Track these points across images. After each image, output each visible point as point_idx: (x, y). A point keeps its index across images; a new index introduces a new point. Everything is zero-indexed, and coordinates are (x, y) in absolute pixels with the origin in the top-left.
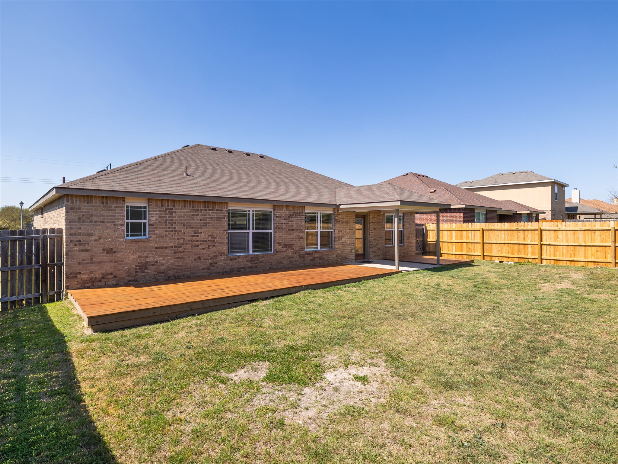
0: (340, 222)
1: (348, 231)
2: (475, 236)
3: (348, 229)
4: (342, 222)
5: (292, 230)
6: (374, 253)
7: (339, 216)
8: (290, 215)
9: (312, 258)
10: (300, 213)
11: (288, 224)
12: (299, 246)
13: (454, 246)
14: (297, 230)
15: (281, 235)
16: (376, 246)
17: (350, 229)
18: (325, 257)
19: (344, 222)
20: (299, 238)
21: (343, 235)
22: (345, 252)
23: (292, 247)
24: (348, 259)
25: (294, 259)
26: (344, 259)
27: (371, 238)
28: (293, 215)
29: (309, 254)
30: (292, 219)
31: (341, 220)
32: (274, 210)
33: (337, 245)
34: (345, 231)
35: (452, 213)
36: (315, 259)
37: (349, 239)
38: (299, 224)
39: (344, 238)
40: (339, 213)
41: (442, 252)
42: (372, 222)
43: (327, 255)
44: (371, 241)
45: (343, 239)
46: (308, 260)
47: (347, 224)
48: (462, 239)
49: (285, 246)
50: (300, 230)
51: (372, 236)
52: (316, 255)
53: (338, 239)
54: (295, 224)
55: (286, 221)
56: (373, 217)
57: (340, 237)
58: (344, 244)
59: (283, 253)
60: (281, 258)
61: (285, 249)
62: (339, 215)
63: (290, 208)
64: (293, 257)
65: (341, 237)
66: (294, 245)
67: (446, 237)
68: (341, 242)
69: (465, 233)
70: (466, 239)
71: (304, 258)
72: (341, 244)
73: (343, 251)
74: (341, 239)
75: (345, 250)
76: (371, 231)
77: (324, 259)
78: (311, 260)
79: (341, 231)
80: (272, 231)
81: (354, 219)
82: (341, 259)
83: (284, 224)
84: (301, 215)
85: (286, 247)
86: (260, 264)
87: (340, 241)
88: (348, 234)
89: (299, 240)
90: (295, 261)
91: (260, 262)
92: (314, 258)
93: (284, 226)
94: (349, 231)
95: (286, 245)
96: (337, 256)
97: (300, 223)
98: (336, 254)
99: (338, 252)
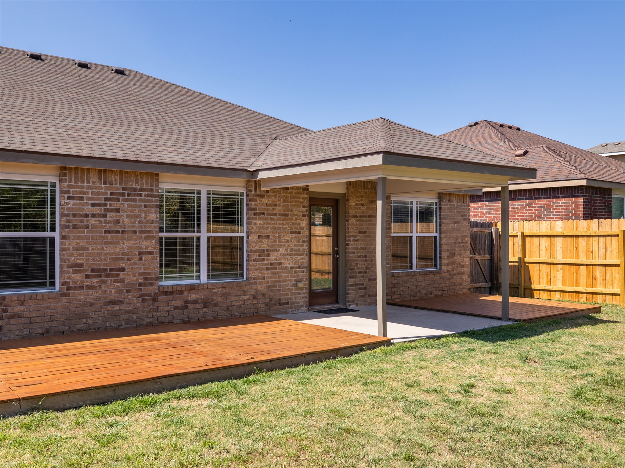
0: (263, 214)
1: (288, 237)
2: (606, 248)
3: (287, 233)
4: (269, 214)
5: (118, 232)
6: (360, 289)
7: (262, 199)
8: (111, 194)
9: (179, 303)
10: (142, 190)
11: (105, 216)
12: (141, 274)
13: (559, 273)
14: (135, 232)
15: (82, 244)
16: (365, 272)
17: (292, 233)
18: (219, 300)
19: (275, 215)
20: (140, 253)
21: (272, 246)
22: (280, 286)
23: (118, 275)
24: (287, 303)
25: (124, 307)
26: (275, 305)
27: (354, 253)
28: (123, 194)
29: (172, 293)
30: (115, 204)
31: (268, 210)
32: (61, 181)
33: (256, 269)
34: (280, 237)
35: (559, 197)
36: (191, 306)
37: (290, 255)
38: (139, 216)
39: (275, 253)
40: (261, 193)
41: (533, 286)
42: (356, 217)
43: (224, 294)
44: (353, 261)
45: (273, 257)
46: (167, 308)
47: (283, 219)
48: (578, 257)
49: (96, 272)
50: (142, 232)
51: (356, 249)
52: (194, 296)
53: (259, 256)
54: (129, 216)
55: (98, 210)
56: (357, 204)
57: (263, 251)
58: (275, 268)
59: (90, 292)
60: (84, 305)
61: (95, 280)
62: (262, 196)
63: (111, 177)
64: (121, 302)
65: (267, 251)
66: (123, 269)
67: (543, 253)
68: (266, 262)
69: (584, 243)
70: (587, 257)
71: (156, 304)
72: (267, 269)
73: (274, 286)
74: (268, 255)
75: (280, 281)
76: (353, 236)
77: (216, 305)
78: (176, 308)
79: (268, 237)
80: (57, 235)
81: (304, 207)
82: (267, 305)
83: (93, 216)
84: (148, 196)
85: (100, 276)
86: (13, 321)
87: (263, 260)
88: (287, 244)
89: (141, 259)
90: (128, 312)
91: (13, 316)
92: (187, 302)
93: (93, 221)
94: (290, 236)
95: (99, 270)
96: (254, 297)
97: (143, 215)
98: (252, 293)
99: (259, 287)
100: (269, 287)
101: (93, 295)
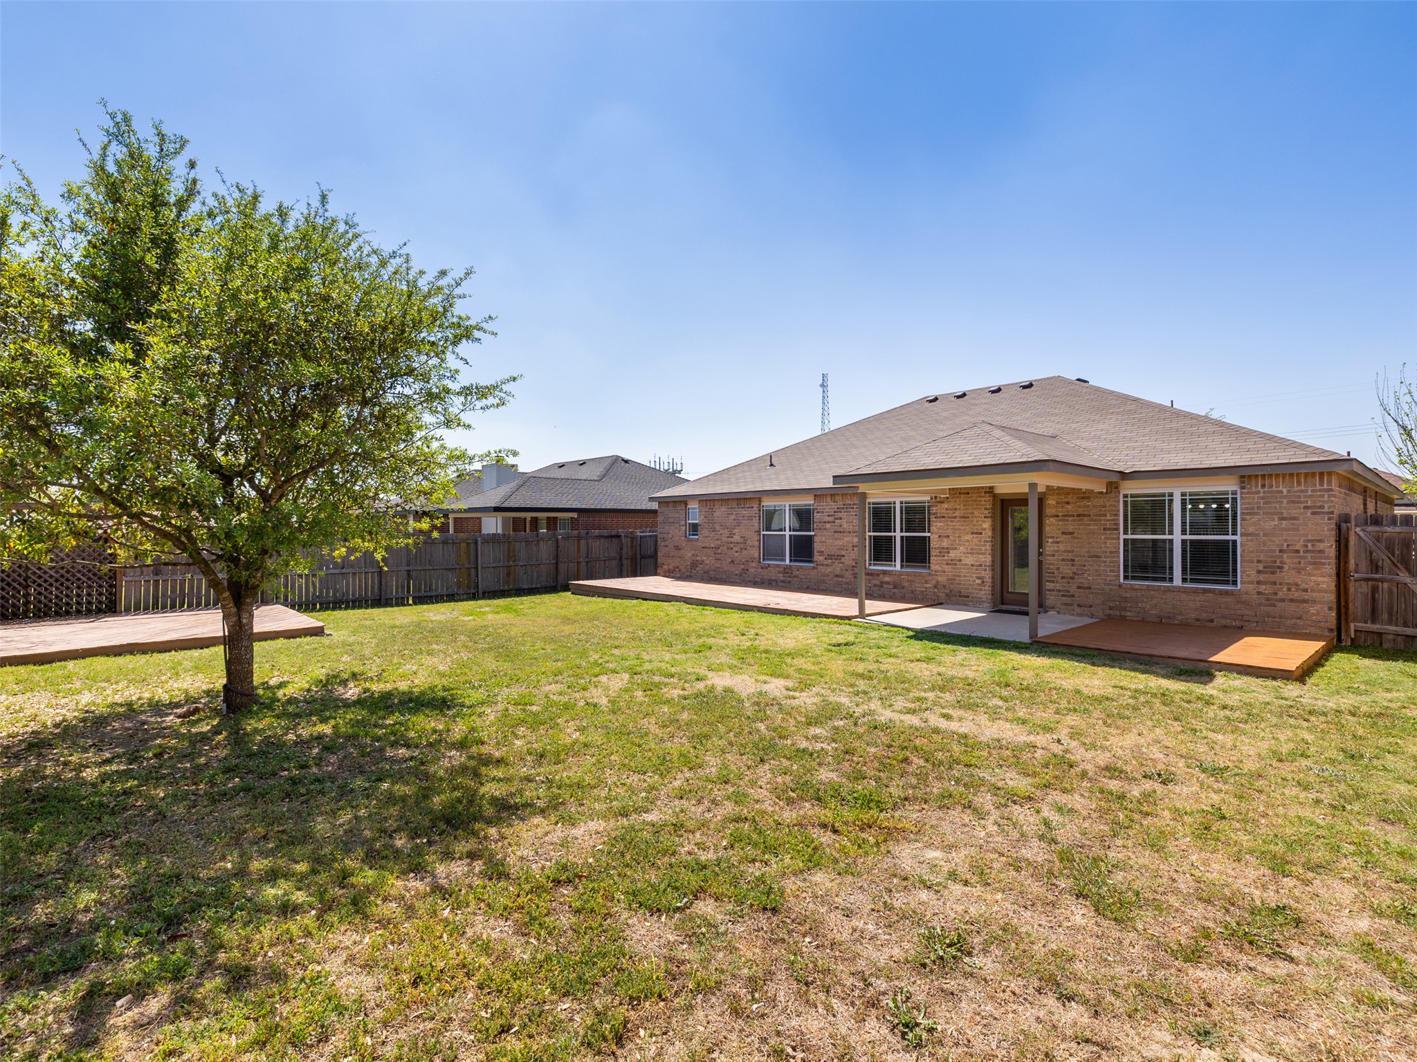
0: (943, 517)
1: (969, 537)
3: (967, 533)
4: (949, 517)
5: (841, 532)
6: (1063, 596)
7: (942, 505)
8: (837, 508)
9: (877, 582)
10: (853, 505)
11: (834, 522)
12: (853, 560)
14: (850, 532)
15: (823, 539)
16: (1072, 578)
17: (972, 533)
18: (906, 584)
19: (955, 517)
20: (853, 546)
21: (952, 544)
22: (960, 580)
23: (841, 559)
24: (968, 597)
25: (844, 580)
26: (956, 596)
27: (1054, 555)
28: (843, 509)
29: (872, 574)
30: (840, 515)
31: (947, 514)
32: (814, 503)
33: (940, 564)
34: (960, 537)
36: (885, 586)
37: (971, 553)
38: (852, 522)
39: (955, 551)
40: (941, 500)
42: (1058, 516)
43: (909, 581)
44: (1053, 564)
45: (953, 554)
47: (963, 521)
49: (830, 557)
50: (854, 532)
51: (1058, 551)
52: (887, 579)
53: (943, 552)
54: (846, 522)
55: (831, 519)
56: (1057, 503)
57: (943, 548)
58: (955, 564)
59: (828, 568)
60: (824, 575)
61: (830, 561)
62: (942, 502)
63: (837, 498)
64: (842, 576)
65: (947, 548)
66: (844, 556)
68: (946, 558)
72: (948, 564)
73: (955, 580)
74: (948, 553)
75: (960, 576)
76: (1052, 537)
77: (903, 588)
78: (875, 585)
79: (949, 537)
80: (815, 534)
81: (986, 509)
82: (947, 595)
83: (828, 522)
85: (832, 559)
86: (797, 579)
88: (967, 544)
90: (846, 583)
91: (795, 577)
92: (882, 583)
93: (828, 526)
95: (832, 555)
96: (935, 587)
98: (934, 582)
99: (940, 579)
100: (949, 579)
101: (829, 570)
